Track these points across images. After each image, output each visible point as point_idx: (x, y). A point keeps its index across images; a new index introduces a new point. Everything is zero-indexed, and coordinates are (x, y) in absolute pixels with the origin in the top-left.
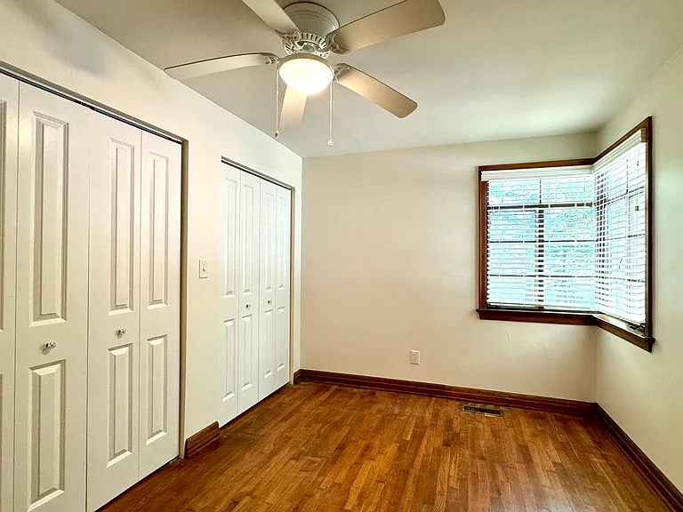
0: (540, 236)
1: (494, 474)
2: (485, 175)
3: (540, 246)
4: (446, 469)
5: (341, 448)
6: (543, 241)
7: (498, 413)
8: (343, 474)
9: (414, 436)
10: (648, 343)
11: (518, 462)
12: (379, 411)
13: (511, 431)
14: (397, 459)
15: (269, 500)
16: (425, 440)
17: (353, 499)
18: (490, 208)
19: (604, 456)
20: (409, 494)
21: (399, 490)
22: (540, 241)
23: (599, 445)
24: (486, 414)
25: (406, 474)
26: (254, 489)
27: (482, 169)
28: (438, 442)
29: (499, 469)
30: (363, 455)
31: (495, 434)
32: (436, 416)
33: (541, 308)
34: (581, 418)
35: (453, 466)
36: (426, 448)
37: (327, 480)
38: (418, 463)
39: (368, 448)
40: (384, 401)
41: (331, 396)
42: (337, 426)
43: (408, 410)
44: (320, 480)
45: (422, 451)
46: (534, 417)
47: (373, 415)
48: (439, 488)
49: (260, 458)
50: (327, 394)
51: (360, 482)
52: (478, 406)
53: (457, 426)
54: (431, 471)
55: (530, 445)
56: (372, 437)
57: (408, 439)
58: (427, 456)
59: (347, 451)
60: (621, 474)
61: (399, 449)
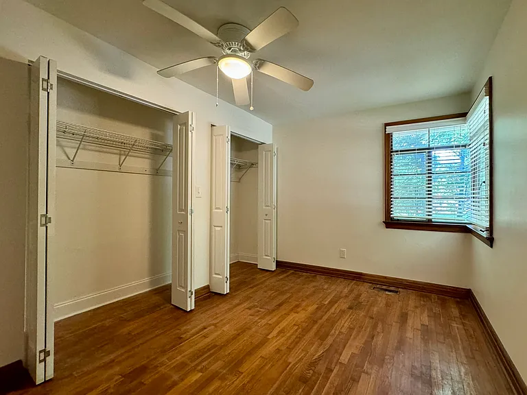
0: (429, 170)
1: (375, 327)
2: (389, 129)
3: (429, 177)
4: (343, 322)
5: (280, 305)
6: (431, 173)
7: (397, 292)
8: (275, 319)
9: (330, 302)
10: (490, 241)
11: (396, 322)
12: (314, 287)
13: (400, 304)
14: (312, 314)
15: (225, 329)
16: (336, 305)
17: (275, 333)
18: (392, 152)
19: (463, 324)
20: (312, 333)
21: (306, 330)
22: (429, 173)
23: (463, 316)
24: (387, 293)
25: (315, 322)
26: (218, 323)
27: (387, 125)
28: (345, 306)
29: (380, 326)
30: (292, 310)
31: (387, 305)
32: (351, 291)
33: (430, 220)
34: (458, 300)
35: (348, 321)
36: (335, 309)
37: (264, 322)
38: (325, 317)
39: (297, 306)
40: (321, 280)
41: (288, 276)
42: (283, 293)
43: (333, 287)
44: (259, 321)
45: (332, 310)
46: (422, 296)
47: (309, 288)
48: (333, 331)
49: (229, 306)
50: (285, 275)
51: (283, 324)
52: (384, 287)
53: (363, 298)
54: (332, 322)
55: (410, 312)
56: (302, 300)
57: (326, 303)
58: (334, 314)
59: (283, 307)
60: (471, 336)
61: (317, 308)
